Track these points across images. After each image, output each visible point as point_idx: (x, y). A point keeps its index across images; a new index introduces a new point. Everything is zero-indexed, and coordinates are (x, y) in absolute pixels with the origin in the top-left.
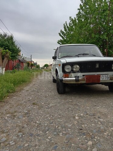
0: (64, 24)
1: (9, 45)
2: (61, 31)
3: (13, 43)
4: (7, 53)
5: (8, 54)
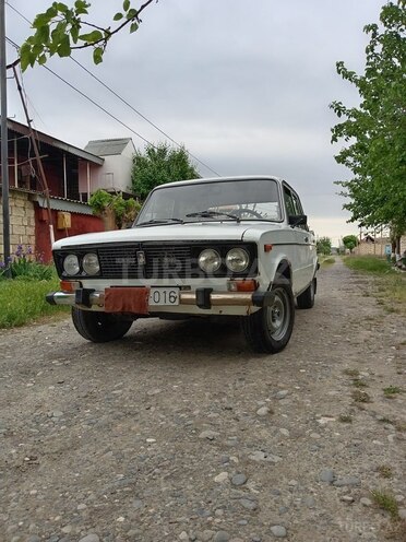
4: (128, 208)
5: (133, 212)
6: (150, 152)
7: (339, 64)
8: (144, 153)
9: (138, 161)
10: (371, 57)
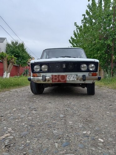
0: (74, 31)
1: (19, 51)
2: (72, 38)
3: (24, 51)
4: (12, 58)
5: (13, 60)
6: (13, 43)
7: (75, 23)
8: (10, 43)
9: (8, 45)
10: (83, 23)
